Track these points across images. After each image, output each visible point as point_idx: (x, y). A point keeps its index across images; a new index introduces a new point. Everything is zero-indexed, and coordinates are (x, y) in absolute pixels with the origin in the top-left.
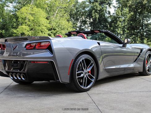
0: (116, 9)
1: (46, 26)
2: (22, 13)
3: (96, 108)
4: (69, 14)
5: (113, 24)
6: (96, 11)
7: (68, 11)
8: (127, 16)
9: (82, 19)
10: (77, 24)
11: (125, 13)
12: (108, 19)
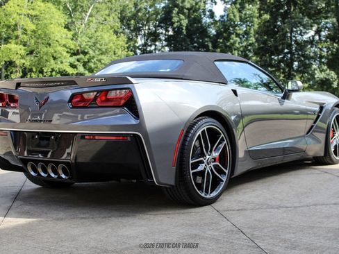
0: (229, 6)
1: (64, 46)
2: (7, 13)
3: (250, 244)
4: (118, 18)
5: (221, 41)
6: (181, 11)
7: (115, 11)
8: (252, 22)
9: (149, 29)
10: (136, 42)
11: (249, 14)
12: (208, 29)
